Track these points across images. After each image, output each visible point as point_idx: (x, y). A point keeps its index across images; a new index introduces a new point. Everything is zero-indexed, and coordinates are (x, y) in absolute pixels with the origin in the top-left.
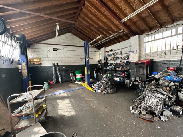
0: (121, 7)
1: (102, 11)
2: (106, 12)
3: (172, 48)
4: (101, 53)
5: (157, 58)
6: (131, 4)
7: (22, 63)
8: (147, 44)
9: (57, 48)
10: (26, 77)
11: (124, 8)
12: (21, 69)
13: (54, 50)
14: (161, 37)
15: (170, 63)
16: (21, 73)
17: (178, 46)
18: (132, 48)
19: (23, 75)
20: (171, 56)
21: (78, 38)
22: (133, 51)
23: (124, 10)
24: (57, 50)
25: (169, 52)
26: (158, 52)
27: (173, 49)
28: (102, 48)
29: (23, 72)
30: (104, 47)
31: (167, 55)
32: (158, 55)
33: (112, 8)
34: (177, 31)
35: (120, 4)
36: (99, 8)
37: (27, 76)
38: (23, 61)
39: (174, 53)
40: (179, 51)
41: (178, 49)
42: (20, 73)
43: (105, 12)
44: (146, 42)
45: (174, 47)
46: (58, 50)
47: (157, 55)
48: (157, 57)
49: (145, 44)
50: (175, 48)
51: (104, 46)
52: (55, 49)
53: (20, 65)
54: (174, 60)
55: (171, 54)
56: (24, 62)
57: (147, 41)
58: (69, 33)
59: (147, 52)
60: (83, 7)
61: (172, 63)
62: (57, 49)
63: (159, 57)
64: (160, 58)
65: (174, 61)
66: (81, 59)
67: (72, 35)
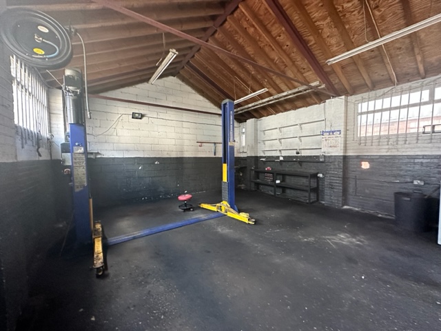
0: (322, 29)
1: (273, 33)
2: (282, 37)
3: (421, 130)
4: (244, 130)
5: (386, 150)
6: (347, 27)
7: (75, 148)
8: (364, 117)
9: (142, 112)
10: (84, 187)
11: (328, 34)
12: (71, 164)
13: (133, 118)
14: (399, 105)
15: (416, 161)
16: (70, 175)
17: (433, 127)
18: (328, 123)
19: (75, 180)
20: (419, 147)
21: (194, 91)
22: (333, 132)
23: (326, 36)
24: (140, 119)
25: (415, 138)
26: (388, 137)
27: (424, 133)
28: (249, 119)
29: (75, 172)
30: (256, 118)
31: (409, 144)
32: (390, 143)
33: (299, 30)
34: (432, 95)
35: (322, 23)
36: (269, 26)
37: (86, 184)
38: (77, 144)
39: (426, 142)
40: (436, 137)
41: (433, 132)
42: (68, 174)
43: (280, 36)
44: (362, 114)
45: (426, 128)
46: (144, 119)
47: (386, 143)
48: (387, 147)
49: (359, 117)
50: (429, 129)
51: (255, 114)
52: (137, 115)
53: (69, 154)
54: (426, 155)
55: (419, 142)
56: (79, 145)
57: (365, 110)
58: (172, 77)
59: (363, 135)
60: (230, 18)
61: (420, 161)
62: (142, 116)
63: (390, 147)
64: (394, 150)
65: (424, 157)
66: (199, 144)
67: (180, 82)
